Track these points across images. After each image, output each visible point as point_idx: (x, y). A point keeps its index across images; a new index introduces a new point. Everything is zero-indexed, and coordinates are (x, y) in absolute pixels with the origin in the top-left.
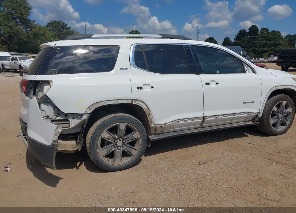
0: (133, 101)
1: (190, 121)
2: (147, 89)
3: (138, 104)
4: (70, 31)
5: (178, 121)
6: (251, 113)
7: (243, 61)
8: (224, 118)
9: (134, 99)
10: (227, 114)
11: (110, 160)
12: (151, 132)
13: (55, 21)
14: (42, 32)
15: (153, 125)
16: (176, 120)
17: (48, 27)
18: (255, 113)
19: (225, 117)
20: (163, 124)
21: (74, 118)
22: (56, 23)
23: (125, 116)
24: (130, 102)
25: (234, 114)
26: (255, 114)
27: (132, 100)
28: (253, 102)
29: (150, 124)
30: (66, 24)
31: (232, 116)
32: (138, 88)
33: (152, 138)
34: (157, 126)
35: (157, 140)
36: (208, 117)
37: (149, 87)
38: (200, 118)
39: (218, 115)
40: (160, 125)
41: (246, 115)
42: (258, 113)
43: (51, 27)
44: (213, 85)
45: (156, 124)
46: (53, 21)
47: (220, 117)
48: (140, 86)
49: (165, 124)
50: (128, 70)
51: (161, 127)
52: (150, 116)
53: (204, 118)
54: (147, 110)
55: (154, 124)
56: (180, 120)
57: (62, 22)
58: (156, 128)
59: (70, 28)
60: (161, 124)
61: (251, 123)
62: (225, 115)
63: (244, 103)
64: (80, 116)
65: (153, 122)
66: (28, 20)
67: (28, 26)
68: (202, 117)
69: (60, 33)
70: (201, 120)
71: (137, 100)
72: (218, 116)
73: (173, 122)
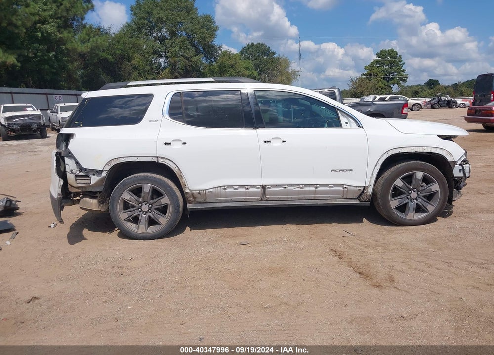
0: (159, 159)
1: (243, 190)
2: (177, 146)
3: (166, 163)
4: (274, 58)
5: (224, 188)
6: (348, 186)
7: (338, 110)
8: (298, 189)
9: (159, 157)
10: (302, 185)
11: (134, 225)
12: (189, 199)
13: (252, 44)
14: (231, 62)
15: (187, 191)
16: (220, 187)
17: (243, 53)
18: (356, 187)
19: (300, 189)
20: (202, 190)
21: (94, 174)
22: (254, 47)
23: (150, 177)
24: (155, 160)
25: (316, 186)
26: (358, 188)
27: (157, 157)
28: (352, 170)
29: (184, 189)
30: (269, 48)
31: (313, 189)
32: (166, 144)
33: (190, 206)
34: (193, 192)
35: (197, 210)
36: (269, 187)
37: (181, 143)
38: (258, 187)
39: (288, 185)
40: (198, 192)
41: (341, 189)
42: (364, 187)
43: (247, 53)
44: (276, 144)
45: (191, 189)
46: (250, 44)
47: (290, 188)
48: (168, 142)
49: (205, 190)
50: (159, 122)
51: (199, 193)
52: (182, 178)
53: (264, 187)
54: (178, 171)
55: (190, 190)
56: (226, 187)
57: (263, 45)
58: (193, 194)
59: (274, 53)
60: (200, 190)
61: (357, 202)
62: (299, 185)
63: (332, 170)
64: (99, 172)
65: (187, 186)
66: (213, 46)
67: (212, 54)
68: (261, 186)
69: (258, 62)
70: (259, 190)
71: (164, 158)
72: (286, 186)
73: (217, 189)
